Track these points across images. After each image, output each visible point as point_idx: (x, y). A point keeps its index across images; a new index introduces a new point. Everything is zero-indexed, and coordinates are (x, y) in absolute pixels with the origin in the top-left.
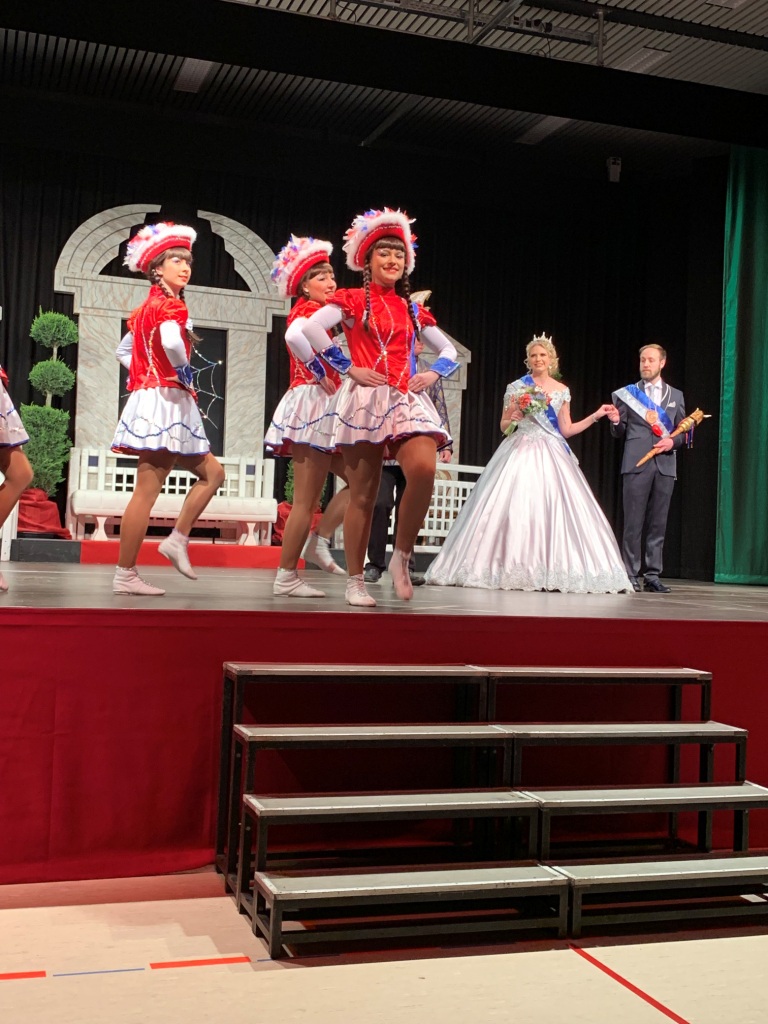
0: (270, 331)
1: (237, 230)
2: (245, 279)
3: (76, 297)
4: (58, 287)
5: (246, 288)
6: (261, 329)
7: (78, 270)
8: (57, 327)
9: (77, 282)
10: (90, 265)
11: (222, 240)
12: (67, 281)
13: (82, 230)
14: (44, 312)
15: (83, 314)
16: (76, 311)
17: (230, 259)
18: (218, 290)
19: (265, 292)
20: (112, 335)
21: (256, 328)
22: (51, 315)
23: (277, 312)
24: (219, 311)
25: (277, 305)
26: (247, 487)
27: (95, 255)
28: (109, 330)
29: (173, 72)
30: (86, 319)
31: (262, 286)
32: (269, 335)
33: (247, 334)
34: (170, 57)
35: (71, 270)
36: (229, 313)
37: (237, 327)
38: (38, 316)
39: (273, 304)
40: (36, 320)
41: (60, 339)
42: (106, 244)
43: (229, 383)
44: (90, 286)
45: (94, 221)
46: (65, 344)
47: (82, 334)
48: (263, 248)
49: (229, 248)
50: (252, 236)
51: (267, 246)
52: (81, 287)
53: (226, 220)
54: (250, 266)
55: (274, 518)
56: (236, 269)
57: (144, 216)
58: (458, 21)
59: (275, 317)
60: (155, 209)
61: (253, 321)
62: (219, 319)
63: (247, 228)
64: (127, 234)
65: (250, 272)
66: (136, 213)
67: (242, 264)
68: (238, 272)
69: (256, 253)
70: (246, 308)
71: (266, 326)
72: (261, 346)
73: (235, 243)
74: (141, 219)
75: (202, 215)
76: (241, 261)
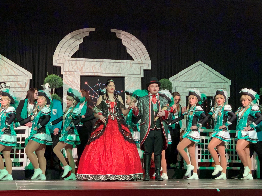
0: (143, 77)
1: (127, 36)
2: (131, 55)
3: (62, 67)
4: (55, 64)
5: (131, 59)
6: (139, 76)
7: (62, 57)
8: (55, 80)
9: (62, 62)
10: (67, 54)
11: (121, 40)
12: (58, 61)
13: (64, 40)
14: (49, 75)
15: (64, 74)
16: (62, 73)
17: (125, 48)
18: (120, 61)
19: (139, 60)
20: (77, 82)
21: (137, 76)
22: (52, 76)
23: (145, 68)
24: (121, 70)
25: (146, 65)
27: (69, 50)
28: (76, 81)
30: (66, 77)
31: (138, 58)
32: (142, 78)
33: (133, 78)
35: (59, 57)
36: (125, 70)
37: (128, 76)
38: (47, 76)
39: (143, 65)
40: (46, 78)
41: (56, 85)
42: (73, 45)
44: (67, 63)
45: (68, 36)
46: (58, 87)
47: (64, 83)
48: (138, 42)
49: (124, 43)
50: (134, 38)
51: (140, 42)
52: (64, 63)
53: (123, 32)
54: (133, 50)
56: (127, 52)
57: (89, 33)
59: (144, 71)
60: (94, 29)
61: (135, 73)
62: (121, 73)
63: (131, 35)
64: (82, 41)
65: (133, 53)
66: (86, 32)
67: (130, 50)
68: (128, 52)
69: (135, 45)
70: (132, 68)
71: (141, 75)
72: (139, 83)
73: (126, 41)
74: (87, 34)
75: (112, 30)
76: (129, 48)
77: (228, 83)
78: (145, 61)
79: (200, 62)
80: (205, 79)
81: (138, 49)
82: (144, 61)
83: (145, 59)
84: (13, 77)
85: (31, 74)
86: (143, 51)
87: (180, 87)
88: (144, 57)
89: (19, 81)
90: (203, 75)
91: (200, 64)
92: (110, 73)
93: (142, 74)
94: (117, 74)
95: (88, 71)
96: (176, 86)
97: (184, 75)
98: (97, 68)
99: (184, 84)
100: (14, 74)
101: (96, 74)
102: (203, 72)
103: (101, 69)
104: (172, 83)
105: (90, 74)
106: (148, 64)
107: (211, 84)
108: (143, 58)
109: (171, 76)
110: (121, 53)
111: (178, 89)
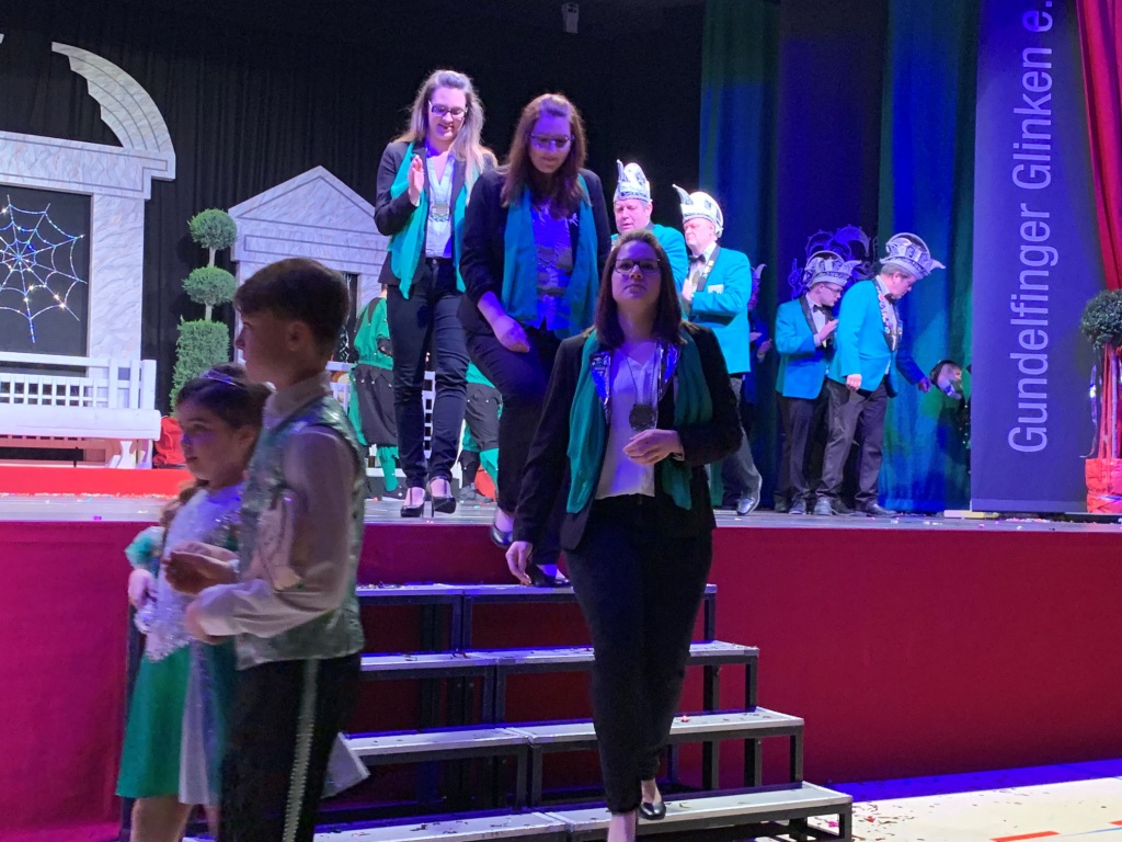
0: (149, 197)
1: (105, 69)
2: (115, 130)
5: (116, 142)
6: (136, 195)
11: (85, 81)
17: (95, 106)
18: (80, 144)
19: (141, 148)
21: (130, 194)
23: (158, 175)
24: (80, 170)
25: (162, 165)
26: (118, 396)
31: (137, 139)
32: (147, 203)
33: (118, 200)
36: (94, 174)
37: (104, 191)
39: (152, 165)
43: (94, 262)
48: (138, 93)
49: (93, 91)
50: (125, 77)
51: (144, 91)
53: (89, 56)
54: (122, 114)
55: (158, 438)
56: (103, 118)
59: (156, 182)
61: (126, 184)
62: (81, 181)
63: (117, 68)
65: (121, 123)
67: (111, 112)
68: (106, 121)
69: (130, 99)
70: (116, 169)
71: (142, 191)
72: (137, 216)
73: (102, 86)
75: (57, 47)
76: (109, 108)
78: (157, 151)
79: (320, 170)
80: (334, 220)
81: (137, 114)
82: (153, 152)
83: (158, 147)
86: (153, 122)
87: (261, 237)
88: (154, 141)
90: (327, 209)
91: (320, 177)
92: (46, 177)
93: (145, 190)
94: (70, 182)
96: (247, 232)
97: (274, 203)
98: (6, 158)
99: (273, 231)
101: (1, 179)
102: (328, 199)
103: (18, 164)
104: (238, 223)
106: (166, 161)
107: (350, 235)
108: (150, 142)
109: (234, 204)
110: (84, 122)
111: (253, 244)
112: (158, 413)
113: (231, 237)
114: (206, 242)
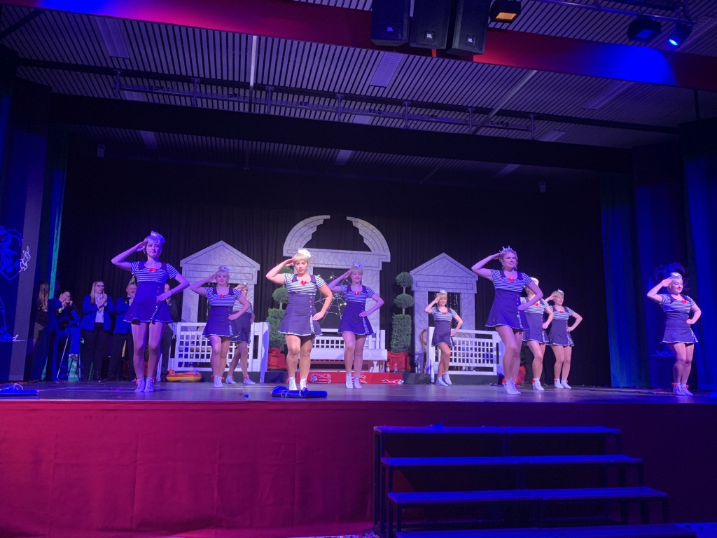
0: (381, 269)
1: (365, 224)
2: (369, 246)
4: (285, 254)
5: (369, 250)
6: (377, 269)
7: (294, 247)
9: (292, 251)
11: (358, 229)
12: (289, 252)
13: (295, 228)
17: (362, 238)
18: (357, 252)
19: (378, 252)
21: (374, 269)
23: (384, 261)
25: (385, 257)
26: (372, 344)
27: (301, 239)
29: (334, 156)
31: (377, 249)
32: (381, 271)
33: (371, 271)
34: (333, 150)
35: (290, 246)
39: (382, 257)
42: (306, 234)
45: (301, 224)
48: (377, 232)
49: (361, 233)
50: (372, 227)
51: (379, 231)
53: (360, 220)
54: (371, 240)
55: (386, 358)
56: (364, 242)
57: (323, 221)
58: (464, 125)
59: (383, 263)
60: (328, 217)
61: (373, 265)
63: (369, 224)
64: (315, 229)
65: (371, 243)
66: (320, 219)
67: (367, 240)
68: (366, 243)
69: (374, 234)
70: (369, 259)
71: (379, 267)
72: (377, 277)
73: (364, 230)
74: (321, 222)
75: (348, 218)
76: (366, 238)
77: (474, 277)
79: (444, 254)
80: (450, 273)
81: (377, 239)
82: (382, 253)
83: (384, 251)
84: (239, 268)
85: (259, 265)
86: (382, 242)
87: (422, 281)
88: (383, 248)
89: (245, 272)
90: (447, 269)
91: (444, 257)
95: (321, 262)
96: (417, 280)
97: (427, 268)
98: (332, 259)
99: (427, 279)
100: (240, 265)
101: (330, 266)
102: (447, 265)
103: (335, 261)
104: (413, 276)
105: (324, 266)
106: (387, 256)
107: (456, 278)
110: (358, 244)
111: (419, 284)
112: (386, 350)
113: (411, 282)
114: (402, 285)
